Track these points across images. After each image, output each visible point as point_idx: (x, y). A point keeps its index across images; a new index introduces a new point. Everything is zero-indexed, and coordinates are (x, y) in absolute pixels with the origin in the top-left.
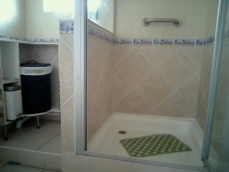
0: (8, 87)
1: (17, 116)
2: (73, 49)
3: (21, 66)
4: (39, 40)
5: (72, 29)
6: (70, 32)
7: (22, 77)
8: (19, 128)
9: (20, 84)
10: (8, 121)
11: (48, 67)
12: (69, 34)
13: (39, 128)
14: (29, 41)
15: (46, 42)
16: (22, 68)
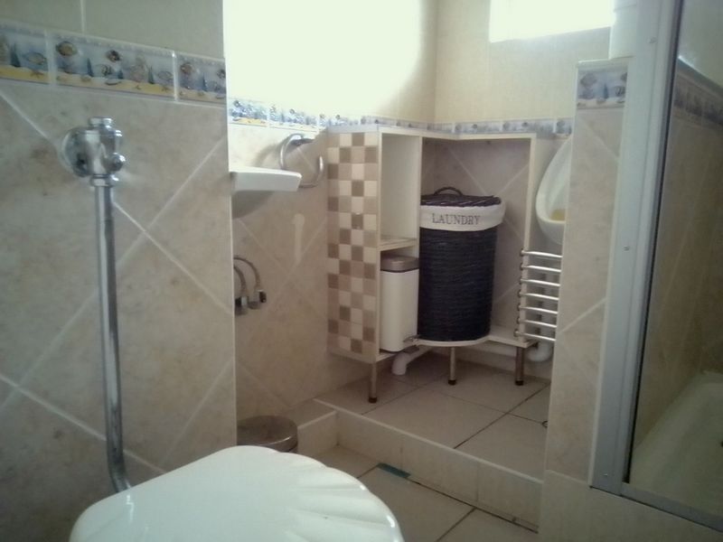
0: (389, 260)
1: (404, 341)
2: (618, 155)
3: (422, 204)
4: (470, 127)
5: (621, 92)
6: (612, 100)
7: (424, 232)
8: (401, 374)
9: (416, 253)
10: (382, 351)
11: (495, 207)
12: (606, 107)
13: (452, 383)
14: (439, 130)
15: (490, 131)
16: (425, 207)
